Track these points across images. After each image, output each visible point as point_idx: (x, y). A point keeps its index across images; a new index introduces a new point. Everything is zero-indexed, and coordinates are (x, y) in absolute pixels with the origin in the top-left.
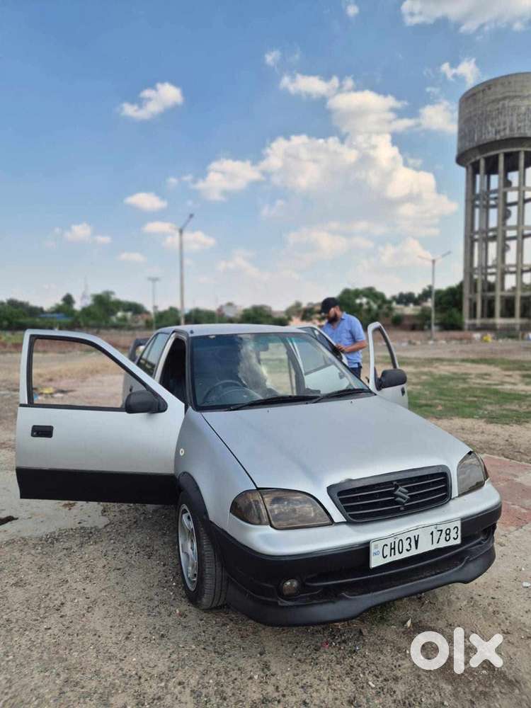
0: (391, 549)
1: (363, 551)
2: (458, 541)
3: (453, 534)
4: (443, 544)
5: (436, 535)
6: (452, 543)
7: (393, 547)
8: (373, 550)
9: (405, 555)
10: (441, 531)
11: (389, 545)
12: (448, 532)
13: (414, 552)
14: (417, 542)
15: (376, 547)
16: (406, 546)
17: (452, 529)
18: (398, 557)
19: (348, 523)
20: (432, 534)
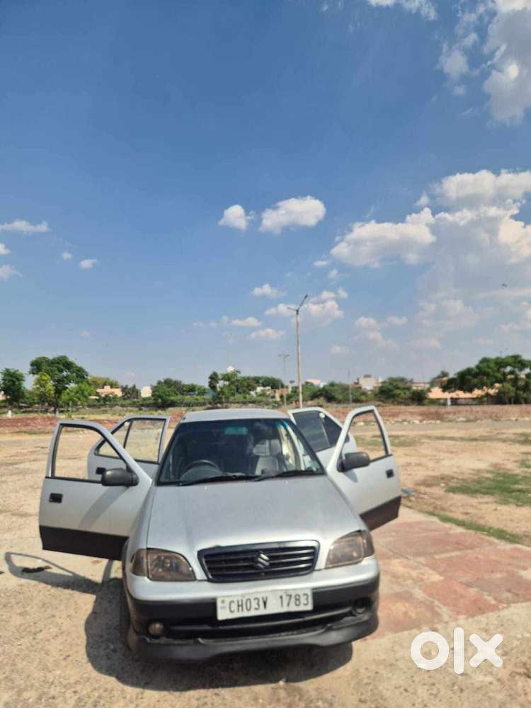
0: (239, 606)
1: (211, 605)
2: (310, 607)
3: (303, 600)
4: (293, 608)
5: (286, 600)
6: (302, 608)
7: (240, 603)
8: (219, 605)
9: (253, 613)
10: (290, 596)
11: (236, 603)
12: (297, 597)
13: (262, 612)
14: (265, 603)
15: (223, 602)
16: (254, 604)
17: (301, 595)
18: (246, 614)
19: (209, 580)
20: (281, 597)
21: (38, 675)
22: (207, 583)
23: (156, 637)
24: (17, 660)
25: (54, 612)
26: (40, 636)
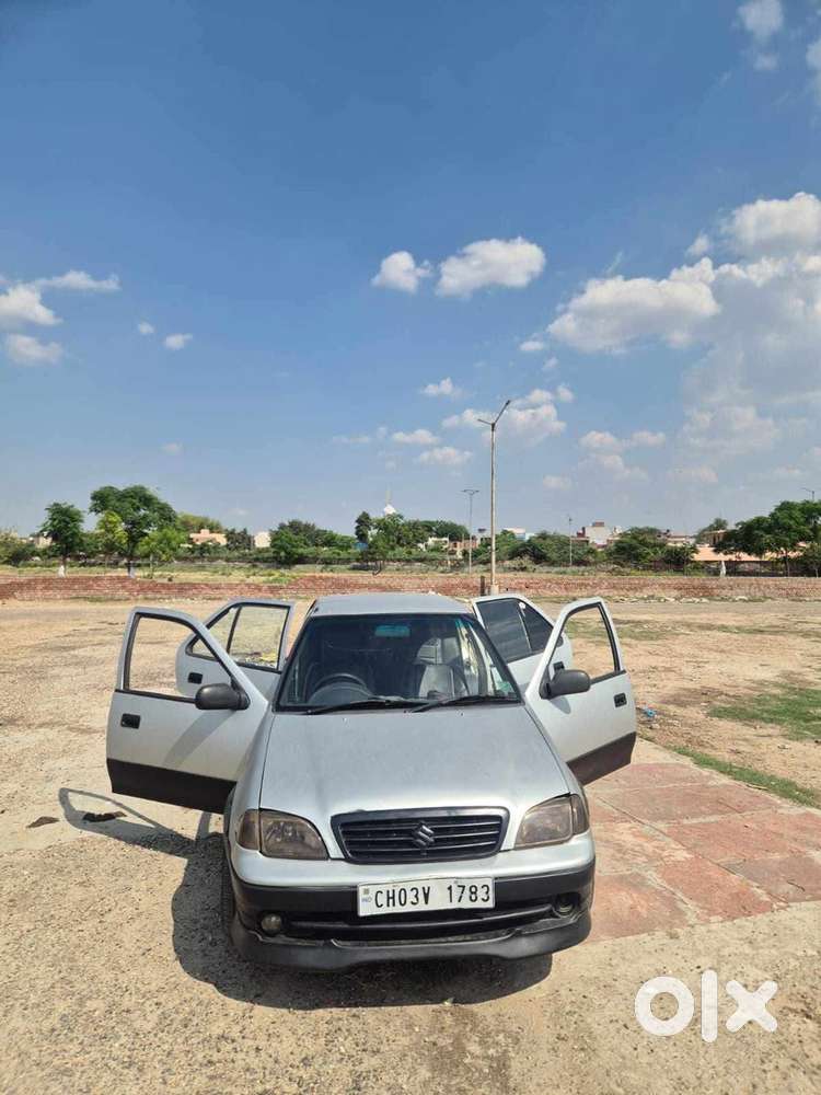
0: (389, 898)
1: (350, 895)
2: (490, 904)
3: (481, 894)
4: (466, 904)
5: (456, 892)
6: (479, 904)
7: (391, 895)
8: (361, 896)
9: (409, 908)
10: (464, 887)
11: (385, 893)
12: (473, 890)
13: (422, 907)
14: (426, 896)
15: (366, 892)
16: (411, 897)
17: (479, 887)
18: (398, 909)
19: (347, 859)
20: (450, 888)
21: (108, 976)
22: (344, 864)
23: (272, 934)
24: (77, 953)
25: (128, 883)
26: (109, 918)
